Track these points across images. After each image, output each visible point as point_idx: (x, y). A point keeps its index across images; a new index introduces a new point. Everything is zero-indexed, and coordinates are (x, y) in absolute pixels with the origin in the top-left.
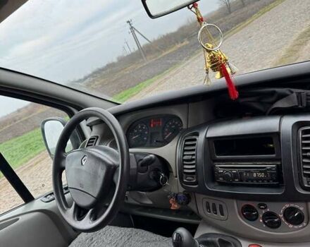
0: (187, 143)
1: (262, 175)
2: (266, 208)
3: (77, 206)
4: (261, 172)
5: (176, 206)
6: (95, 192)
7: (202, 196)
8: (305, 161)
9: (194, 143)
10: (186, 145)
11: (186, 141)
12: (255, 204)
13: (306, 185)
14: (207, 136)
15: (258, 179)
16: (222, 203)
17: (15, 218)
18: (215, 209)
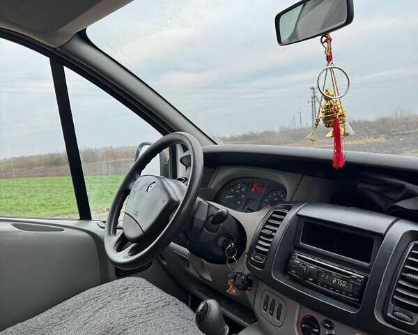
0: (274, 215)
1: (343, 284)
2: (331, 328)
3: (123, 235)
4: (343, 279)
5: (234, 291)
6: (146, 224)
7: (265, 287)
8: (401, 282)
9: (282, 217)
10: (271, 218)
11: (275, 213)
12: (320, 318)
13: (389, 314)
14: (299, 213)
15: (335, 287)
16: (283, 303)
17: (61, 228)
18: (272, 309)
